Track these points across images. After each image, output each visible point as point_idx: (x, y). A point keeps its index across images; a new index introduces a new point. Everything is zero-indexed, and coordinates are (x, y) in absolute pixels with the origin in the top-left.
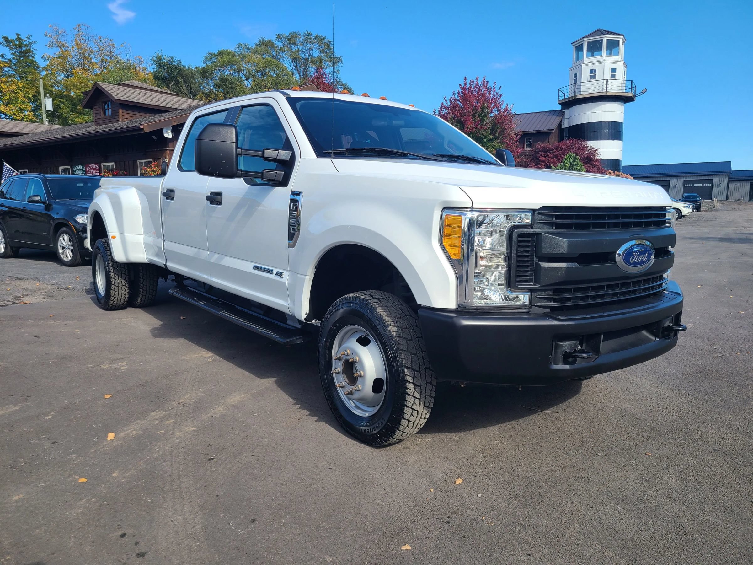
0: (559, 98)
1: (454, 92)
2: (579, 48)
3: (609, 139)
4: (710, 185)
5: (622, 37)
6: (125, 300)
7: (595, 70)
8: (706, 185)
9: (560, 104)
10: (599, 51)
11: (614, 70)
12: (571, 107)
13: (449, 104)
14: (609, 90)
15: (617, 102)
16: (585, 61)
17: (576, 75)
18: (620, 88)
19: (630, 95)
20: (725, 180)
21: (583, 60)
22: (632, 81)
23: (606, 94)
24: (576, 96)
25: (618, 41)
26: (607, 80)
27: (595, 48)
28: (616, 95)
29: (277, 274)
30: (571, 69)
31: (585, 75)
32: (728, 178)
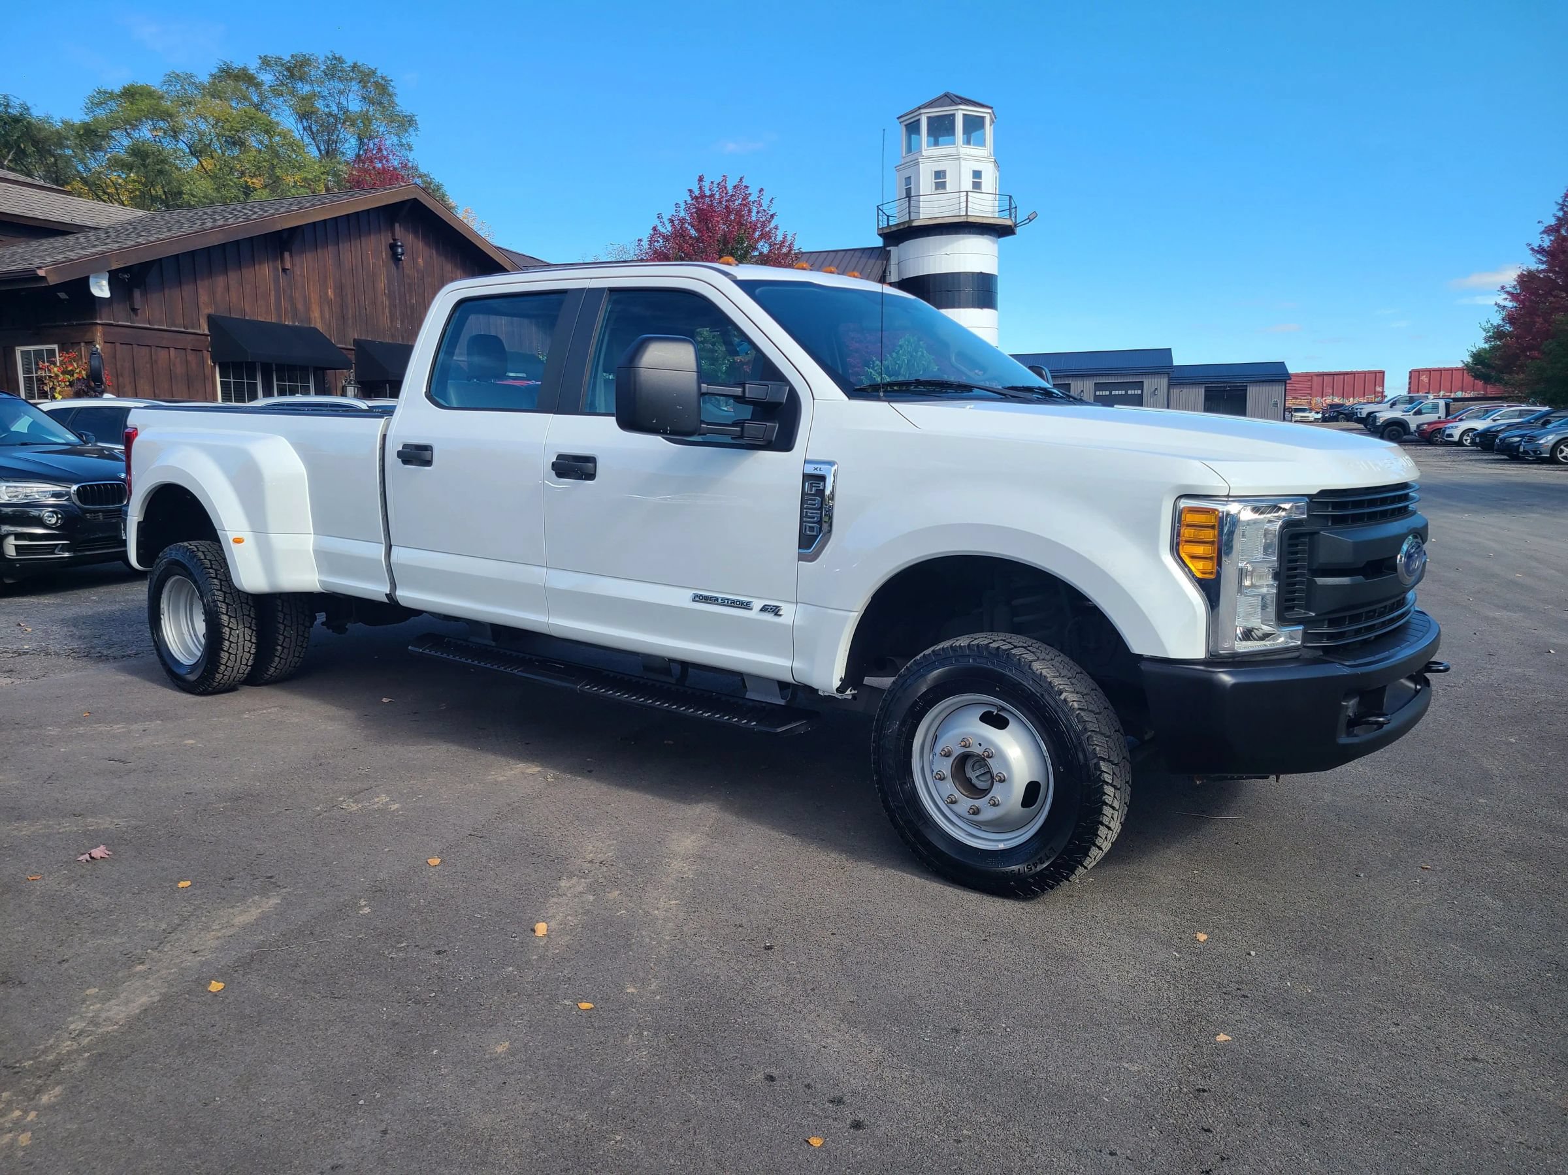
0: (878, 224)
1: (677, 204)
2: (913, 128)
3: (974, 306)
4: (1140, 392)
5: (990, 111)
6: (246, 672)
7: (944, 172)
8: (1133, 392)
9: (880, 235)
10: (949, 135)
11: (977, 174)
12: (902, 242)
13: (669, 228)
14: (971, 211)
15: (985, 236)
16: (924, 153)
17: (908, 181)
18: (990, 209)
19: (1009, 223)
20: (1163, 382)
21: (921, 151)
22: (1010, 197)
23: (965, 220)
24: (910, 221)
25: (983, 118)
26: (967, 192)
27: (941, 128)
28: (984, 222)
29: (764, 609)
30: (898, 168)
31: (925, 183)
32: (1169, 380)
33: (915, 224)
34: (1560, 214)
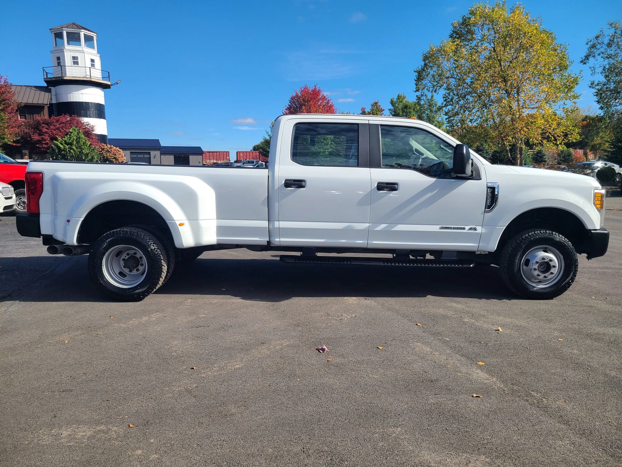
0: (44, 76)
3: (96, 118)
4: (149, 156)
5: (96, 34)
7: (77, 57)
8: (146, 156)
9: (45, 81)
10: (78, 42)
11: (92, 61)
12: (59, 86)
14: (92, 77)
15: (99, 88)
16: (66, 47)
17: (58, 58)
18: (98, 76)
19: (108, 83)
20: (158, 153)
22: (109, 72)
23: (90, 80)
24: (62, 77)
25: (93, 37)
26: (90, 68)
27: (74, 38)
28: (99, 82)
29: (470, 229)
30: (52, 52)
31: (68, 61)
32: (160, 152)
33: (65, 78)
34: (290, 104)
